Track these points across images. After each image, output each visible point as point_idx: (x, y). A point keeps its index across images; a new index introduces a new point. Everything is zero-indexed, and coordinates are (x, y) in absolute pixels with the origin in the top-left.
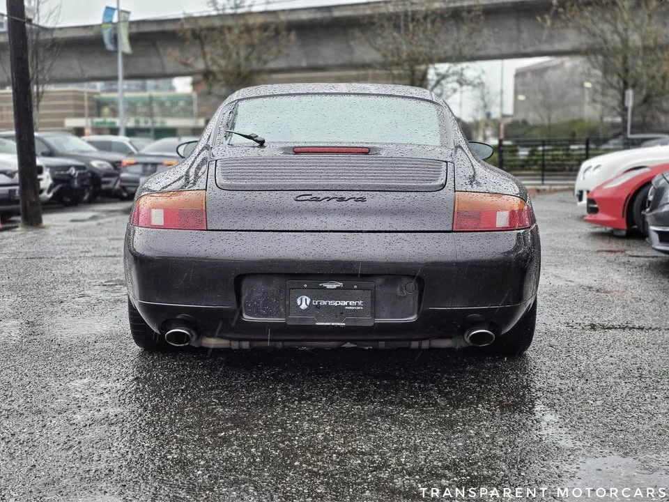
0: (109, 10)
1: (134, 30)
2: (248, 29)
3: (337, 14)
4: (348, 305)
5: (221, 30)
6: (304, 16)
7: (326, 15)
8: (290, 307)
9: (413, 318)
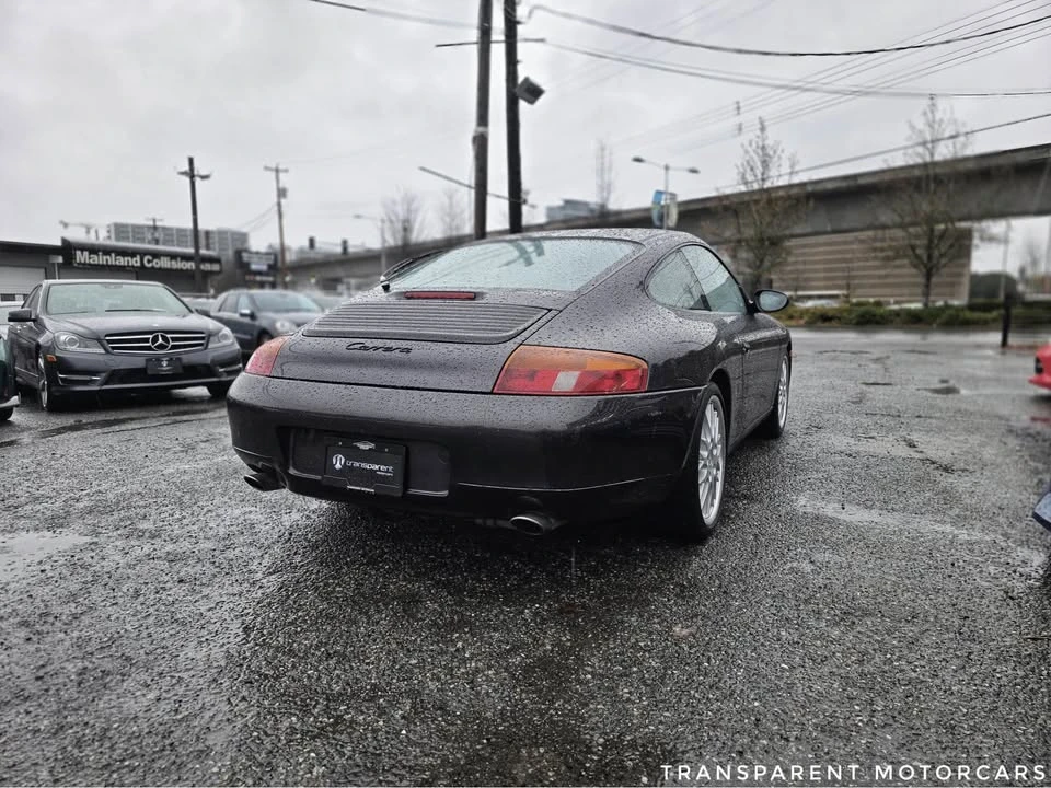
0: (659, 193)
1: (682, 209)
2: (770, 201)
3: (861, 181)
4: (379, 470)
5: (747, 204)
6: (830, 186)
7: (851, 183)
8: (327, 466)
9: (445, 493)
